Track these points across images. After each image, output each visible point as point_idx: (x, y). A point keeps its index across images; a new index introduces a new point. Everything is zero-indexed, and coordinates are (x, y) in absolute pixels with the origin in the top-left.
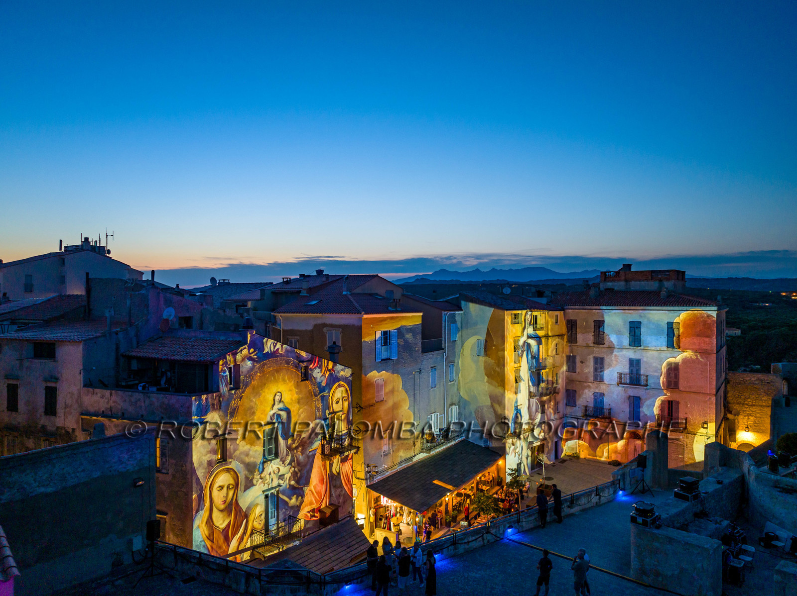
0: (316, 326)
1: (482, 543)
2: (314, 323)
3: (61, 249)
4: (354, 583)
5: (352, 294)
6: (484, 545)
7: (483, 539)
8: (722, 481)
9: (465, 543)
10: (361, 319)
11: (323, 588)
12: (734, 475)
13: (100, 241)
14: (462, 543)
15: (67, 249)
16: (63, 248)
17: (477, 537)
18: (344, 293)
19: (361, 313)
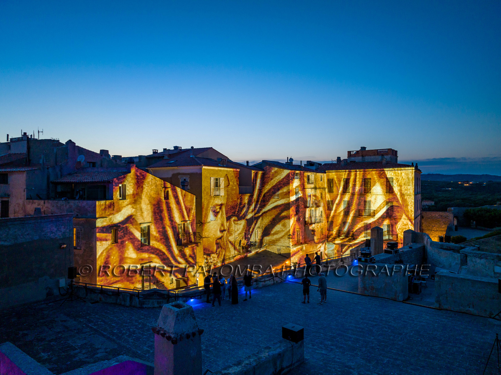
0: (173, 175)
1: (272, 282)
2: (172, 173)
3: (8, 140)
4: (196, 299)
5: (196, 157)
6: (274, 284)
7: (274, 280)
8: (412, 247)
9: (263, 281)
10: (201, 169)
11: (177, 299)
12: (419, 245)
13: (34, 135)
14: (261, 281)
15: (12, 140)
16: (9, 140)
17: (270, 278)
18: (191, 156)
19: (201, 165)
